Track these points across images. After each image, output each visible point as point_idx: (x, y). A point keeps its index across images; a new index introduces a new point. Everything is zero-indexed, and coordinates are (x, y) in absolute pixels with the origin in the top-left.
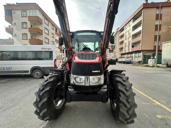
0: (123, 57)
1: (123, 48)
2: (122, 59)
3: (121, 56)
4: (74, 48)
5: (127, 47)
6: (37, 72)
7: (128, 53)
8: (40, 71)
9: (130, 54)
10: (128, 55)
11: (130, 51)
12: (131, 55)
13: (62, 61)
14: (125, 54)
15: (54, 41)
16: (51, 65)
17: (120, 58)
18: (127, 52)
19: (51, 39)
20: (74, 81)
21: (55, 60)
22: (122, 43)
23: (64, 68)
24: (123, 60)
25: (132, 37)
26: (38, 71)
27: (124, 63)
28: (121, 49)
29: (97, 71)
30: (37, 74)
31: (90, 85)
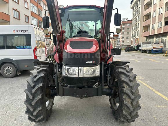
0: (149, 43)
1: (150, 26)
2: (148, 45)
3: (146, 41)
4: (65, 32)
5: (157, 25)
6: (7, 68)
7: (158, 36)
8: (12, 65)
9: (162, 37)
10: (158, 39)
11: (162, 32)
12: (164, 38)
13: (44, 50)
14: (152, 37)
15: (29, 15)
16: (29, 56)
17: (144, 43)
18: (156, 33)
19: (24, 12)
20: (67, 73)
21: (35, 49)
22: (148, 16)
23: (52, 60)
24: (149, 47)
25: (166, 6)
26: (8, 66)
27: (150, 52)
28: (147, 27)
29: (91, 62)
30: (8, 71)
31: (84, 76)
